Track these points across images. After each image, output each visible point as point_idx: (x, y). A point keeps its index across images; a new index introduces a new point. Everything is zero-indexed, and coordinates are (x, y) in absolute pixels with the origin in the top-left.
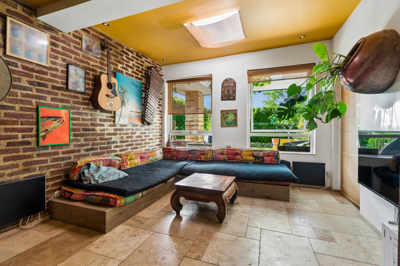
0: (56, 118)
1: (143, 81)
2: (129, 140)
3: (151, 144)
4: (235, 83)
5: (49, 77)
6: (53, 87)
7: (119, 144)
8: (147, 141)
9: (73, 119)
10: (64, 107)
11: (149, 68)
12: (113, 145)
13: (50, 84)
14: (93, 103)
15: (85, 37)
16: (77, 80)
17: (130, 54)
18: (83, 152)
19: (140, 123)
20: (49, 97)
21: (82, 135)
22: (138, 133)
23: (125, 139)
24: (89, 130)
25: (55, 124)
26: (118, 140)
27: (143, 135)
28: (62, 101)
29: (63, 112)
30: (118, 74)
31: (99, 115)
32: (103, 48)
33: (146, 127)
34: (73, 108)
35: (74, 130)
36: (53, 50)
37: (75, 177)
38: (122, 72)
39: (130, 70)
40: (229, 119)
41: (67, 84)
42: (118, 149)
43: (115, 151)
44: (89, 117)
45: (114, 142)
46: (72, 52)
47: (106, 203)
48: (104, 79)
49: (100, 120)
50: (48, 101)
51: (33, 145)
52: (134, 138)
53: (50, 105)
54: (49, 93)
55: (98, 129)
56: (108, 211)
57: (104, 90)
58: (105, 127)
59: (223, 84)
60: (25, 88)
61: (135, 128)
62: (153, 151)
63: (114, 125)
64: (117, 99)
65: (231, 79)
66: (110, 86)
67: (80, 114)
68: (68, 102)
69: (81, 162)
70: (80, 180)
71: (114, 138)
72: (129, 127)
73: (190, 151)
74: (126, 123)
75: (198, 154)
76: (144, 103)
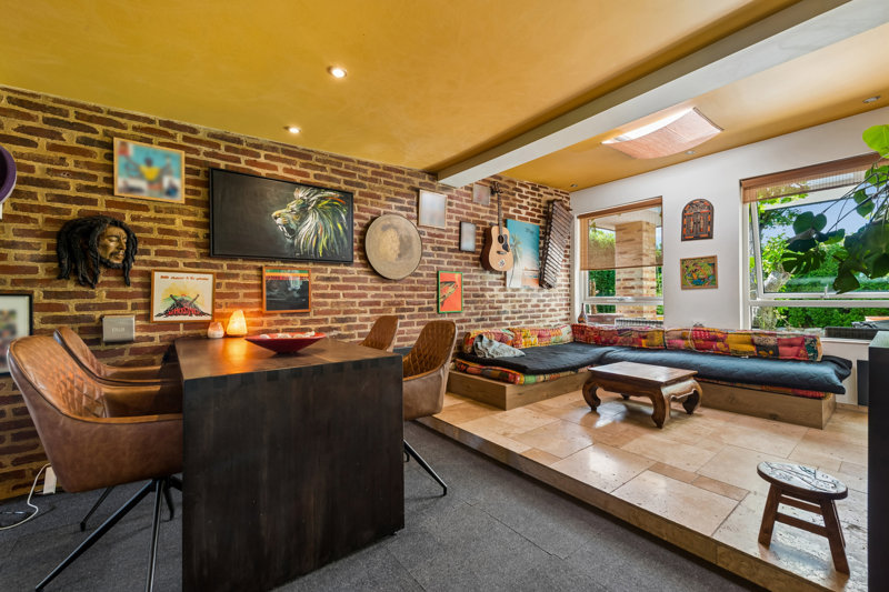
0: (452, 282)
1: (541, 224)
2: (523, 309)
3: (553, 318)
4: (711, 208)
5: (445, 240)
6: (450, 250)
7: (510, 315)
8: (547, 312)
9: (465, 283)
10: (457, 270)
11: (549, 202)
12: (504, 316)
13: (446, 247)
14: (483, 262)
15: (476, 187)
16: (469, 243)
17: (524, 189)
18: (473, 323)
19: (537, 287)
20: (446, 261)
21: (473, 302)
22: (534, 301)
23: (517, 309)
24: (478, 296)
25: (451, 289)
26: (509, 310)
27: (542, 304)
28: (455, 264)
29: (457, 275)
30: (509, 221)
31: (491, 278)
32: (493, 192)
33: (546, 291)
34: (465, 271)
35: (465, 296)
36: (449, 210)
37: (468, 349)
38: (513, 217)
39: (524, 211)
40: (700, 275)
41: (460, 244)
42: (509, 322)
43: (505, 324)
44: (479, 281)
45: (505, 312)
46: (464, 207)
47: (505, 379)
48: (495, 232)
49: (490, 284)
50: (445, 266)
51: (435, 312)
52: (529, 308)
53: (446, 270)
54: (446, 256)
55: (487, 294)
56: (507, 386)
57: (495, 246)
58: (495, 293)
59: (684, 211)
60: (429, 255)
61: (529, 293)
62: (557, 328)
63: (505, 290)
64: (509, 255)
65: (701, 201)
66: (501, 239)
67: (471, 277)
68: (460, 264)
69: (474, 333)
70: (473, 352)
71: (505, 307)
72: (522, 292)
73: (620, 331)
74: (519, 287)
75: (635, 336)
76: (543, 257)
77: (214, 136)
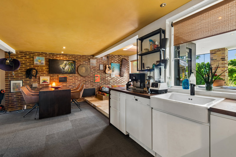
0: (97, 76)
1: (120, 63)
2: (116, 81)
3: (124, 83)
5: (96, 68)
6: (97, 70)
7: (112, 83)
8: (122, 82)
9: (101, 76)
10: (99, 74)
11: (122, 59)
12: (111, 83)
13: (96, 69)
14: (105, 72)
15: (104, 58)
16: (102, 67)
17: (116, 57)
18: (103, 84)
19: (119, 77)
20: (96, 72)
21: (103, 80)
22: (119, 80)
23: (114, 81)
24: (104, 79)
25: (97, 78)
26: (112, 82)
27: (121, 80)
28: (99, 73)
29: (99, 75)
30: (112, 63)
31: (107, 75)
32: (107, 58)
33: (122, 78)
34: (101, 74)
35: (101, 79)
36: (97, 62)
37: (100, 89)
38: (113, 62)
39: (116, 61)
41: (99, 69)
42: (112, 84)
43: (111, 84)
44: (104, 76)
45: (111, 82)
46: (101, 61)
48: (107, 66)
49: (107, 76)
50: (96, 73)
51: (94, 82)
52: (117, 81)
53: (96, 74)
54: (96, 71)
55: (106, 79)
56: (103, 96)
57: (107, 69)
58: (108, 78)
60: (92, 71)
61: (118, 78)
62: (123, 85)
63: (111, 77)
64: (111, 70)
66: (109, 67)
67: (102, 75)
68: (100, 73)
69: (102, 86)
71: (111, 81)
72: (116, 78)
74: (114, 77)
76: (120, 70)
77: (50, 54)
